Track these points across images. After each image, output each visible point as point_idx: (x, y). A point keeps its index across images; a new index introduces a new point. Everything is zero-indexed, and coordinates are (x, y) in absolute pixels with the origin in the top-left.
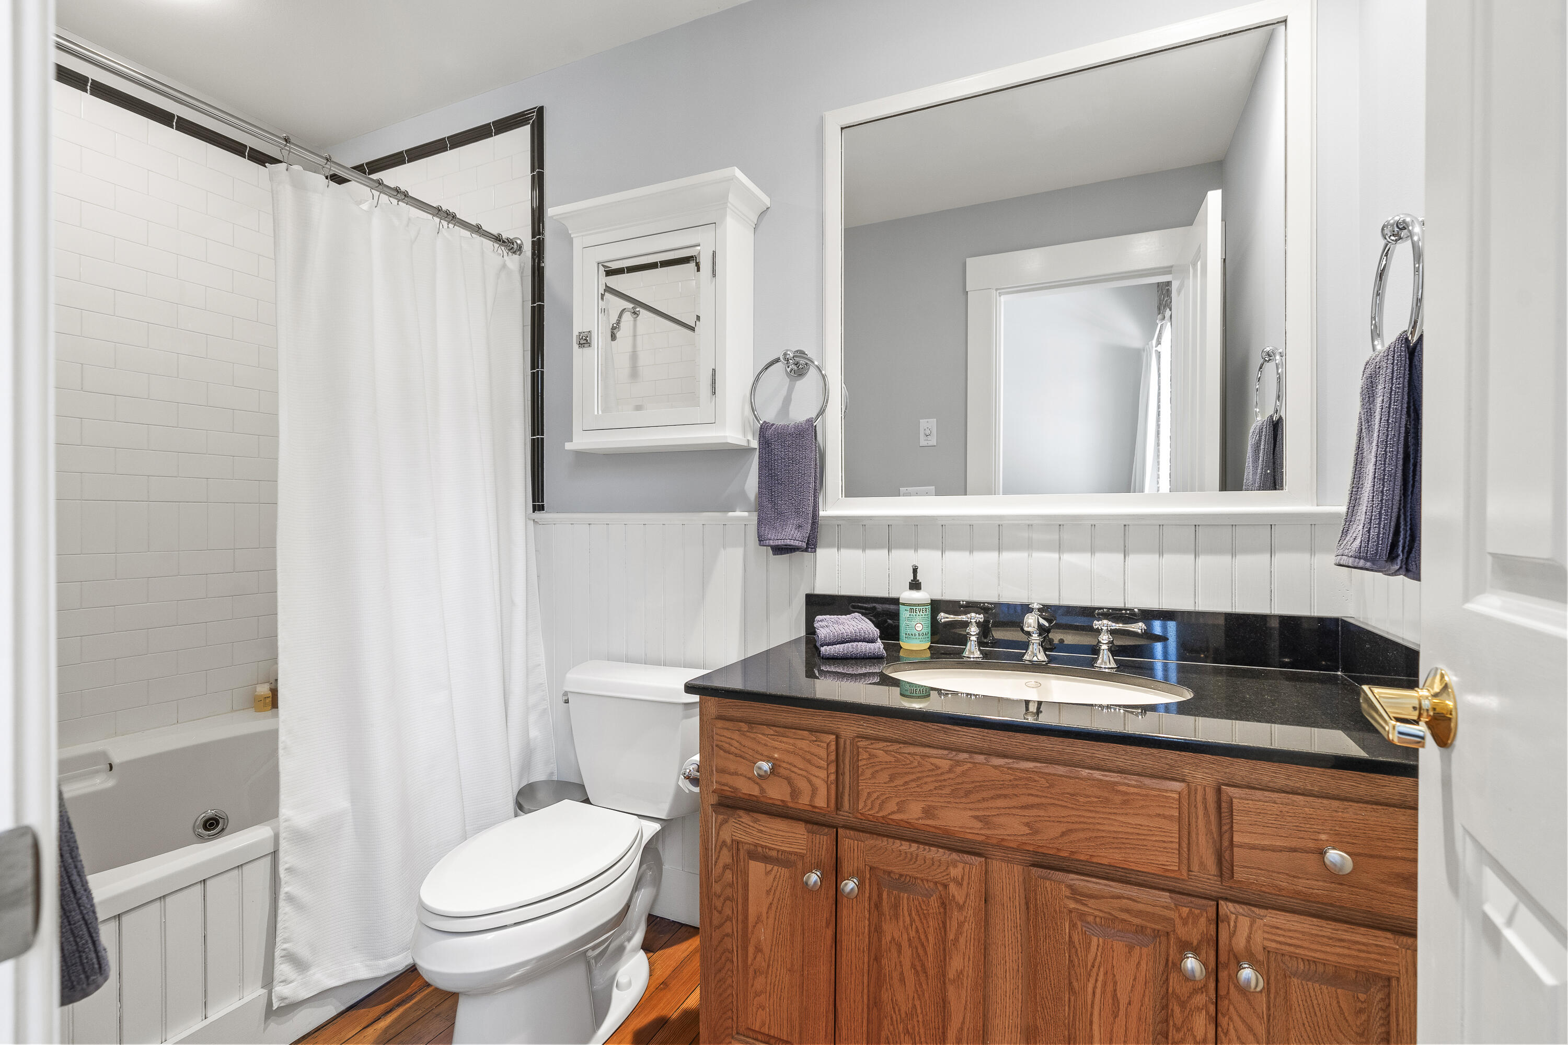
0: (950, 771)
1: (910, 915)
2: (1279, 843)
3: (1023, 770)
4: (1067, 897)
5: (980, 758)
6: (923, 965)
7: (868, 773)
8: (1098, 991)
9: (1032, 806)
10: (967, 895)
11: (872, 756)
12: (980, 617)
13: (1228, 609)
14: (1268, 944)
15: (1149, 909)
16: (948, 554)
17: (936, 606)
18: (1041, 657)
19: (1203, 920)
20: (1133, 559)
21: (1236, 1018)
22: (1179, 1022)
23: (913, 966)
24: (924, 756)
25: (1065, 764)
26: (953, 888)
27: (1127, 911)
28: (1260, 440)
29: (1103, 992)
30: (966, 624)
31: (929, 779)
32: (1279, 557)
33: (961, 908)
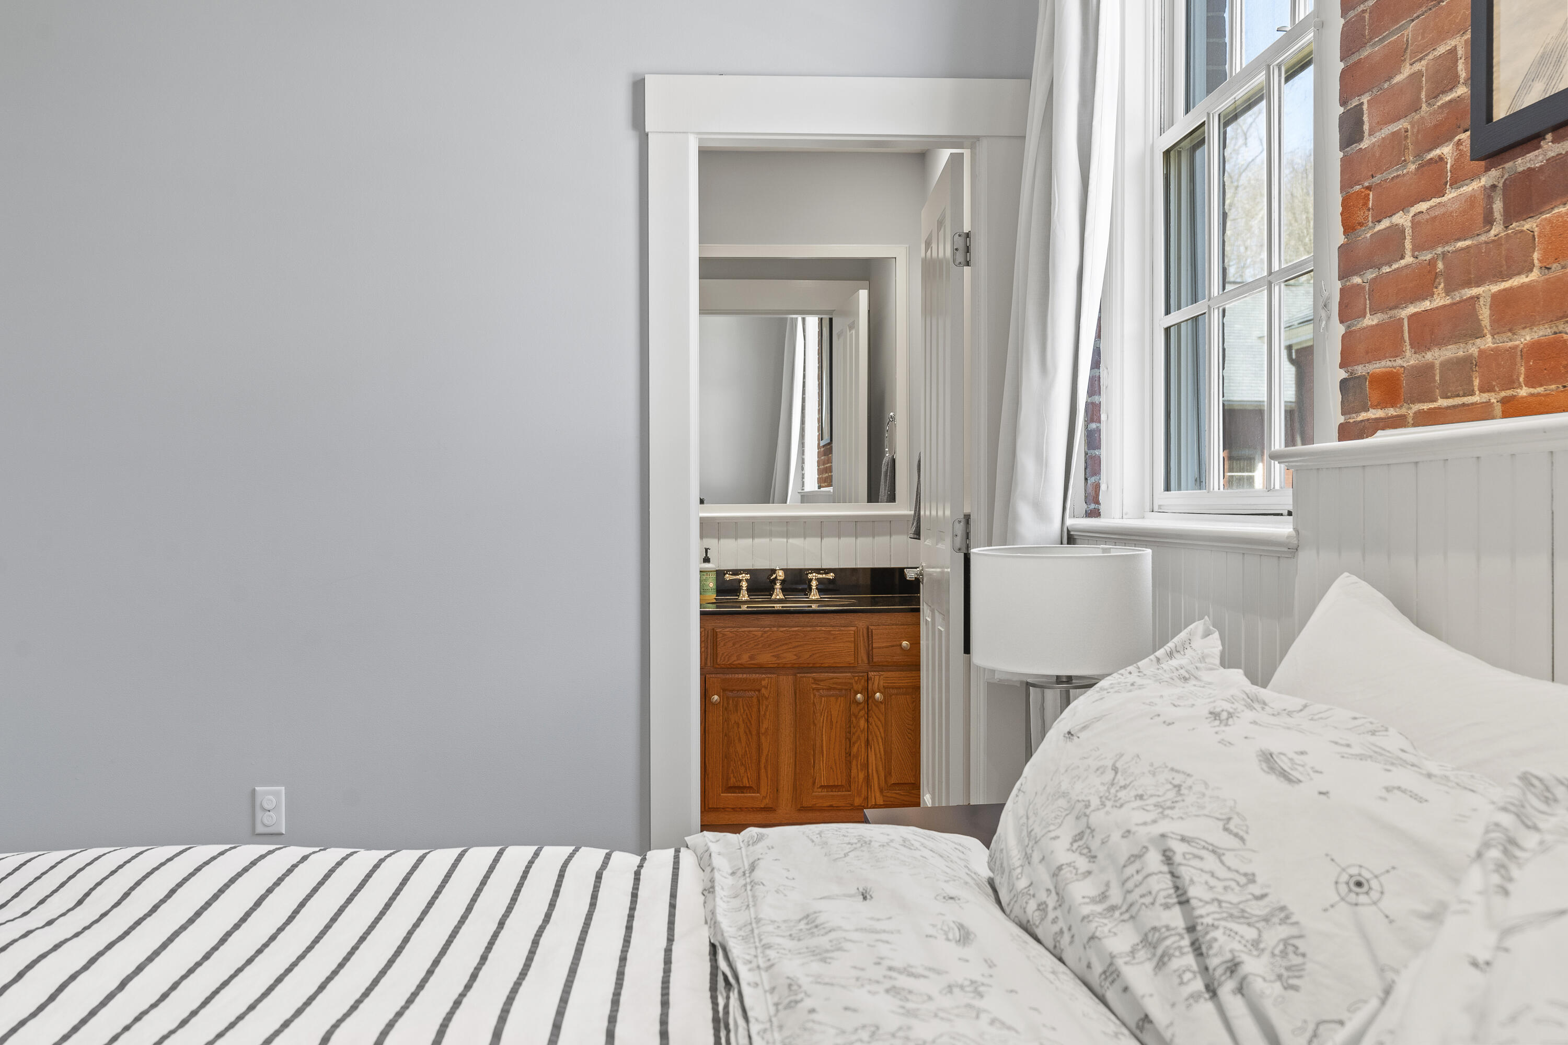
0: (762, 637)
1: (743, 708)
2: (884, 645)
3: (794, 631)
4: (813, 683)
5: (775, 629)
6: (750, 731)
7: (722, 644)
8: (825, 721)
9: (798, 646)
10: (770, 692)
11: (724, 635)
12: (748, 576)
13: (872, 567)
14: (885, 685)
15: (844, 681)
16: (722, 541)
17: (720, 574)
18: (781, 596)
19: (863, 681)
20: (825, 540)
21: (875, 717)
22: (855, 724)
23: (745, 732)
24: (749, 631)
25: (810, 627)
26: (763, 691)
27: (836, 683)
28: (887, 469)
29: (827, 720)
30: (740, 581)
31: (751, 642)
32: (894, 537)
33: (767, 699)
